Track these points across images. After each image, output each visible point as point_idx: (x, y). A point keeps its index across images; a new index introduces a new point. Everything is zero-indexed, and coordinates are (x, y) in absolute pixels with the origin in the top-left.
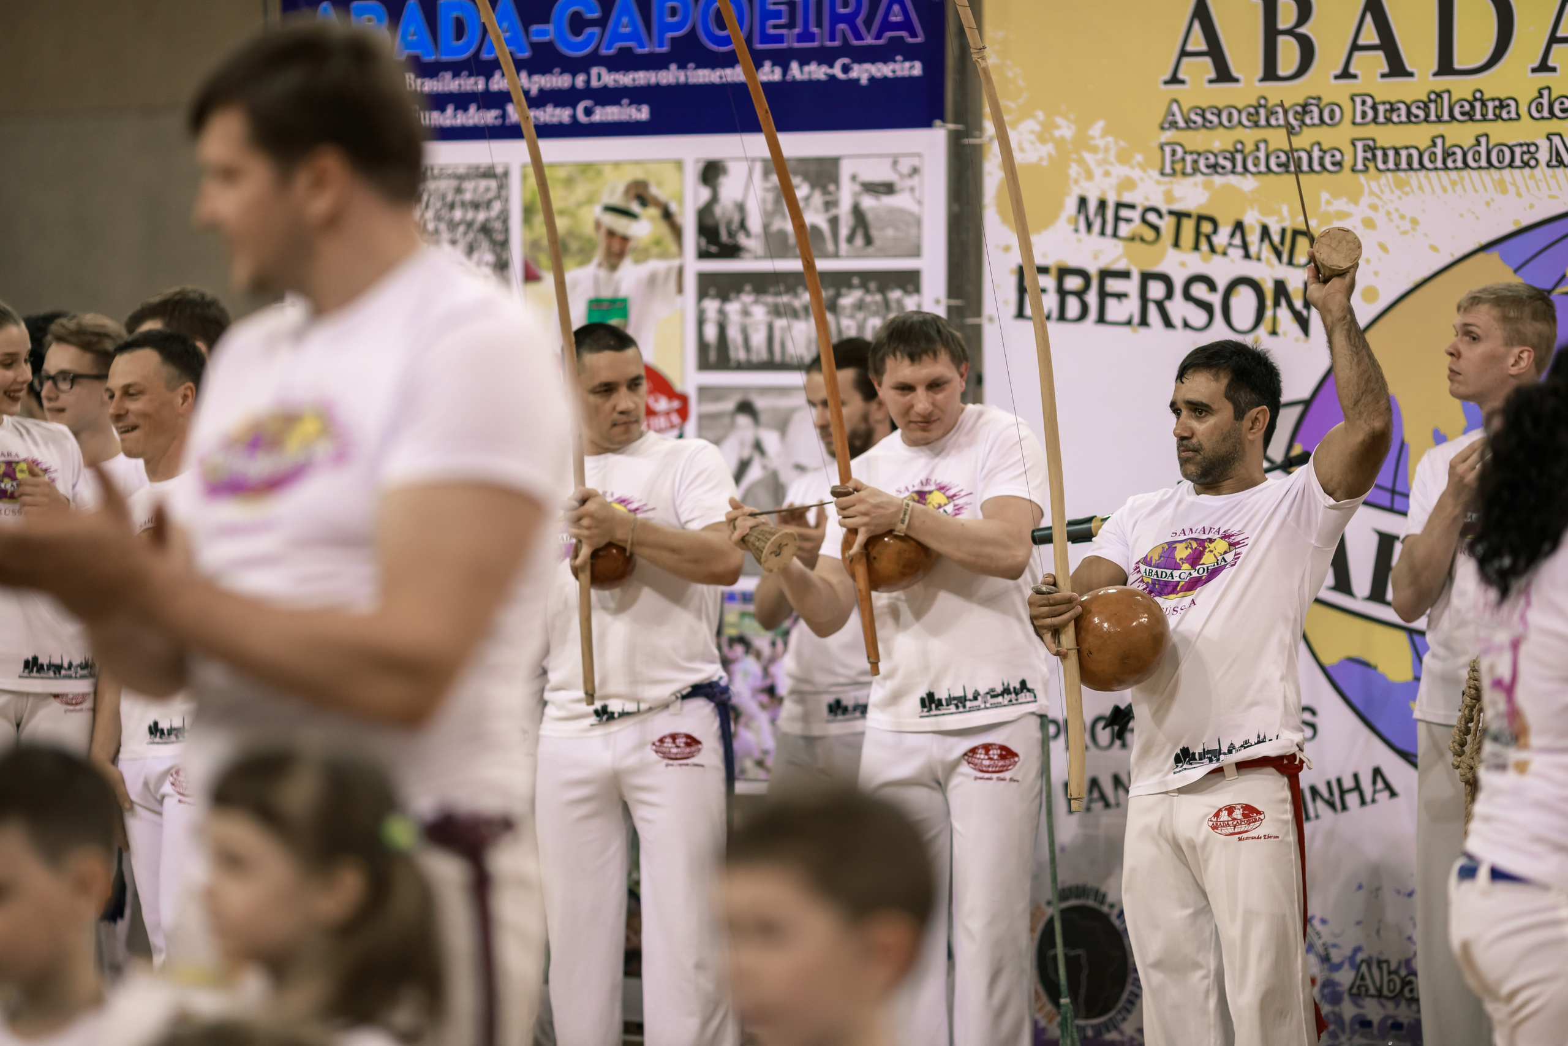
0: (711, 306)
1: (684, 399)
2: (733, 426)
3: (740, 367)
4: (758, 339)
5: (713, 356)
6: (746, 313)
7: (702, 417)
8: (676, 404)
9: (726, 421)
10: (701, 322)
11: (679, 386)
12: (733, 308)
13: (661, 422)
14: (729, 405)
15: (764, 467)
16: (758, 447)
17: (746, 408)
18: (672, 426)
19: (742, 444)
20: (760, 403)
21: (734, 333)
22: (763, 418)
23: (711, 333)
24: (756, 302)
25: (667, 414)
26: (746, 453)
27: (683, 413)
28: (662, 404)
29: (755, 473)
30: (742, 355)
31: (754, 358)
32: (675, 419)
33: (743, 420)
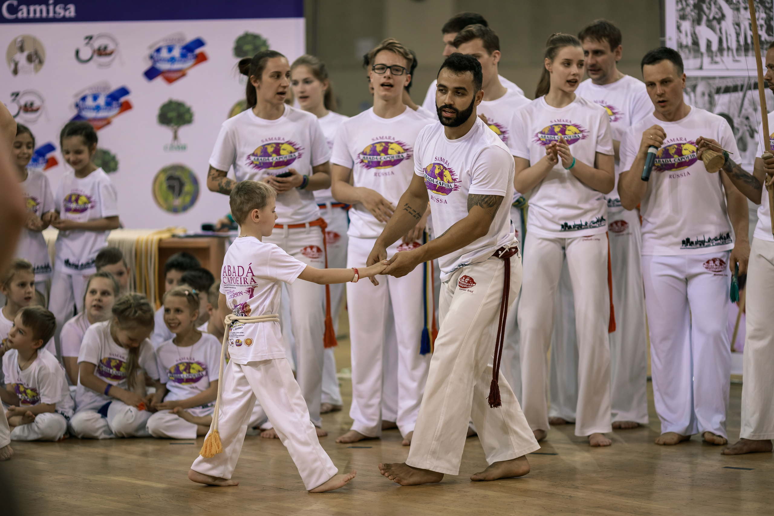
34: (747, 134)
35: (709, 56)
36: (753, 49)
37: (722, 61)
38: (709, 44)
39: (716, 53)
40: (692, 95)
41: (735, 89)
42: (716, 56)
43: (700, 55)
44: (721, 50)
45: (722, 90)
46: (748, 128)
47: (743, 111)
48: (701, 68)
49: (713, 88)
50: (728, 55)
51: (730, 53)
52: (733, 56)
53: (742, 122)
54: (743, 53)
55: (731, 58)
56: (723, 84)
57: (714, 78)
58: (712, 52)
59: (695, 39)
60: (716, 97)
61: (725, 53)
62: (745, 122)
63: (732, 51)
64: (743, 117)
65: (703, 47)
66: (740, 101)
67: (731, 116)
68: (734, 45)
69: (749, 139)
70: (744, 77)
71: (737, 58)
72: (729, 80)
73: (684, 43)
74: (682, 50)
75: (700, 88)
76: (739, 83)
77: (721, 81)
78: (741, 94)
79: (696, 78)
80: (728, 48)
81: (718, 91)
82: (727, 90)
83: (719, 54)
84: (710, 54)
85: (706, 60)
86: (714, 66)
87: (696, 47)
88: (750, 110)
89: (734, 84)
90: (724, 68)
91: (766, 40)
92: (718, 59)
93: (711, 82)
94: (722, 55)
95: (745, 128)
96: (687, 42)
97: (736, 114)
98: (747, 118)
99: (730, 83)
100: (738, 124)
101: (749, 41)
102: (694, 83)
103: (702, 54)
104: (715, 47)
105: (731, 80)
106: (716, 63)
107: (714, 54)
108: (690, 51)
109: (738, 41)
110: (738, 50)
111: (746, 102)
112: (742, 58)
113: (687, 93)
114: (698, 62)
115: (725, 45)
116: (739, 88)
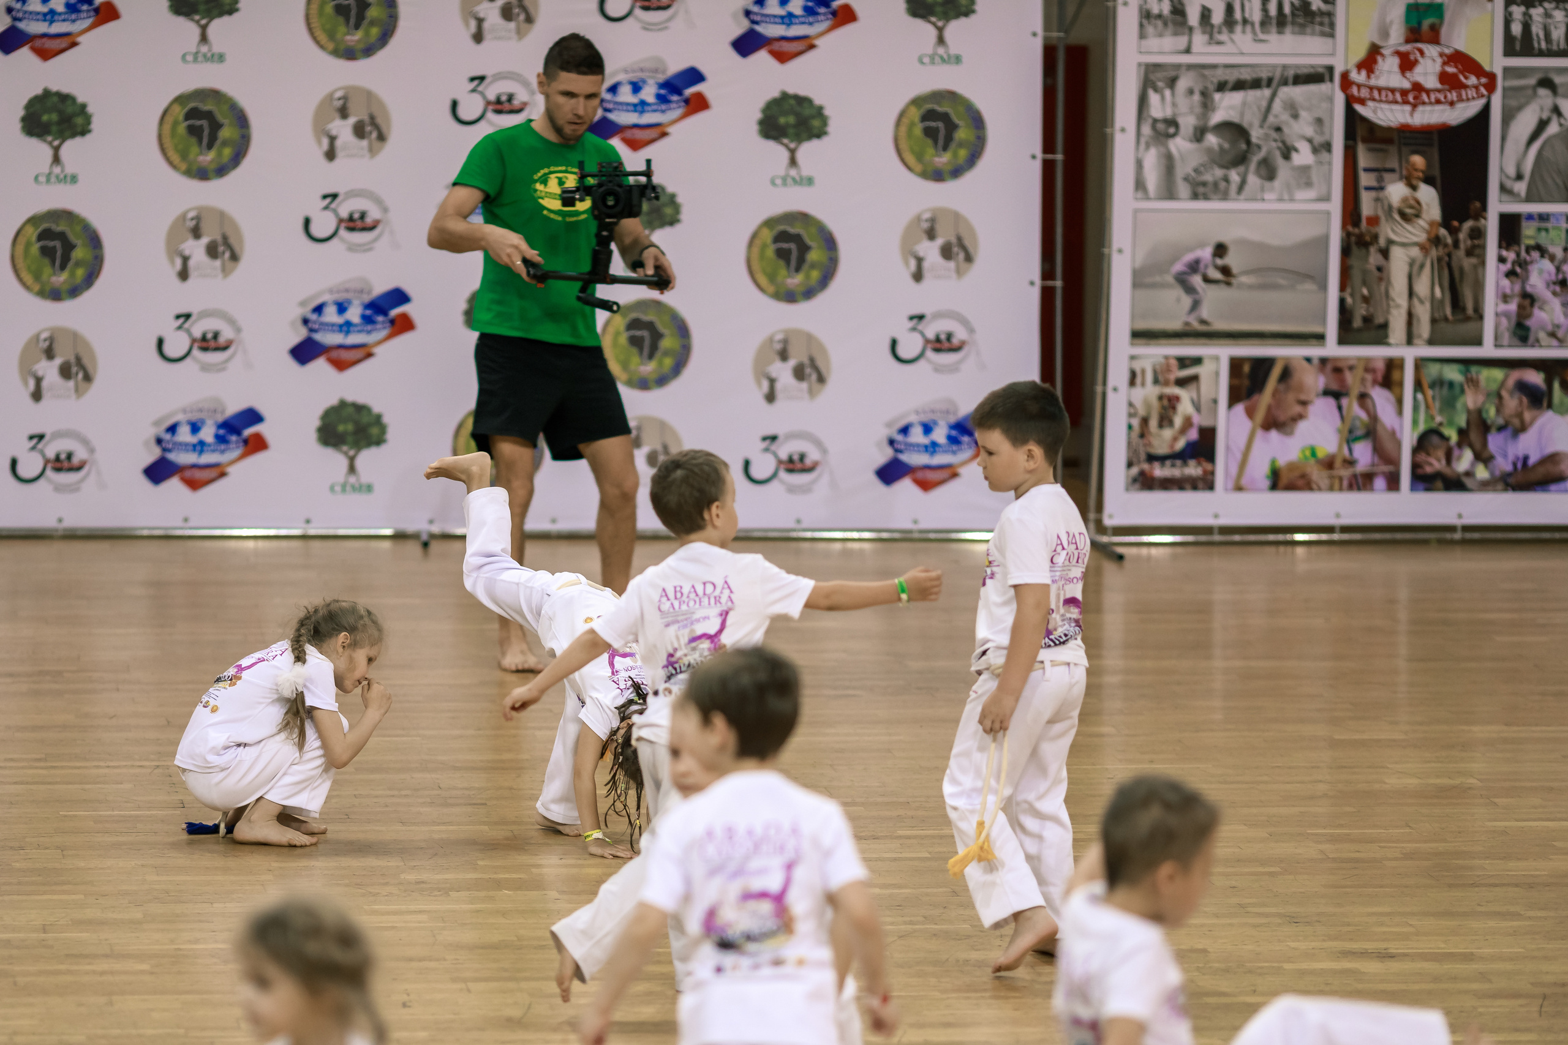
0: (1517, 11)
1: (1492, 77)
2: (1535, 94)
3: (1541, 54)
4: (1558, 34)
5: (1518, 47)
6: (1547, 15)
7: (1505, 89)
8: (1483, 80)
9: (1530, 92)
10: (1508, 23)
11: (1487, 68)
12: (1537, 13)
13: (1472, 93)
14: (1532, 81)
15: (1561, 125)
16: (1556, 110)
17: (1546, 83)
18: (1483, 96)
19: (1542, 109)
20: (1558, 80)
21: (1536, 29)
22: (1560, 90)
23: (1516, 29)
24: (1557, 8)
25: (1476, 87)
26: (1545, 116)
27: (1491, 87)
28: (1473, 80)
29: (1553, 128)
30: (1543, 45)
31: (1555, 47)
32: (1483, 90)
33: (1543, 92)
34: (1278, 154)
35: (1204, 32)
36: (1293, 23)
37: (1232, 41)
38: (1206, 15)
39: (1220, 27)
40: (1167, 93)
41: (1256, 84)
42: (1220, 32)
43: (1187, 31)
44: (1229, 22)
45: (1230, 85)
46: (1280, 145)
47: (1271, 119)
48: (1188, 51)
49: (1212, 82)
50: (1244, 32)
51: (1248, 28)
52: (1254, 33)
53: (1267, 135)
54: (1274, 29)
55: (1249, 36)
56: (1232, 76)
57: (1214, 67)
58: (1212, 26)
59: (1179, 6)
60: (1217, 96)
61: (1239, 28)
62: (1274, 135)
63: (1253, 24)
64: (1269, 127)
65: (1193, 17)
66: (1264, 104)
67: (1245, 125)
68: (1256, 16)
69: (1280, 161)
70: (1274, 66)
71: (1261, 36)
72: (1243, 70)
73: (1155, 10)
74: (1149, 23)
75: (1182, 84)
76: (1264, 75)
77: (1228, 71)
78: (1267, 92)
79: (1178, 67)
80: (1245, 21)
81: (1221, 87)
82: (1239, 85)
83: (1224, 29)
84: (1208, 29)
85: (1199, 39)
86: (1215, 48)
87: (1179, 18)
88: (1285, 117)
89: (1254, 76)
90: (1235, 50)
91: (1319, 9)
92: (1224, 37)
93: (1207, 72)
94: (1231, 30)
95: (1274, 144)
96: (1161, 10)
97: (1256, 123)
98: (1278, 129)
99: (1246, 75)
100: (1258, 138)
101: (1287, 10)
102: (1173, 74)
103: (1191, 29)
104: (1217, 18)
105: (1249, 70)
106: (1219, 43)
107: (1216, 30)
108: (1165, 24)
109: (1265, 10)
110: (1263, 24)
111: (1277, 105)
112: (1273, 37)
113: (1156, 90)
114: (1182, 41)
115: (1238, 15)
116: (1264, 83)
